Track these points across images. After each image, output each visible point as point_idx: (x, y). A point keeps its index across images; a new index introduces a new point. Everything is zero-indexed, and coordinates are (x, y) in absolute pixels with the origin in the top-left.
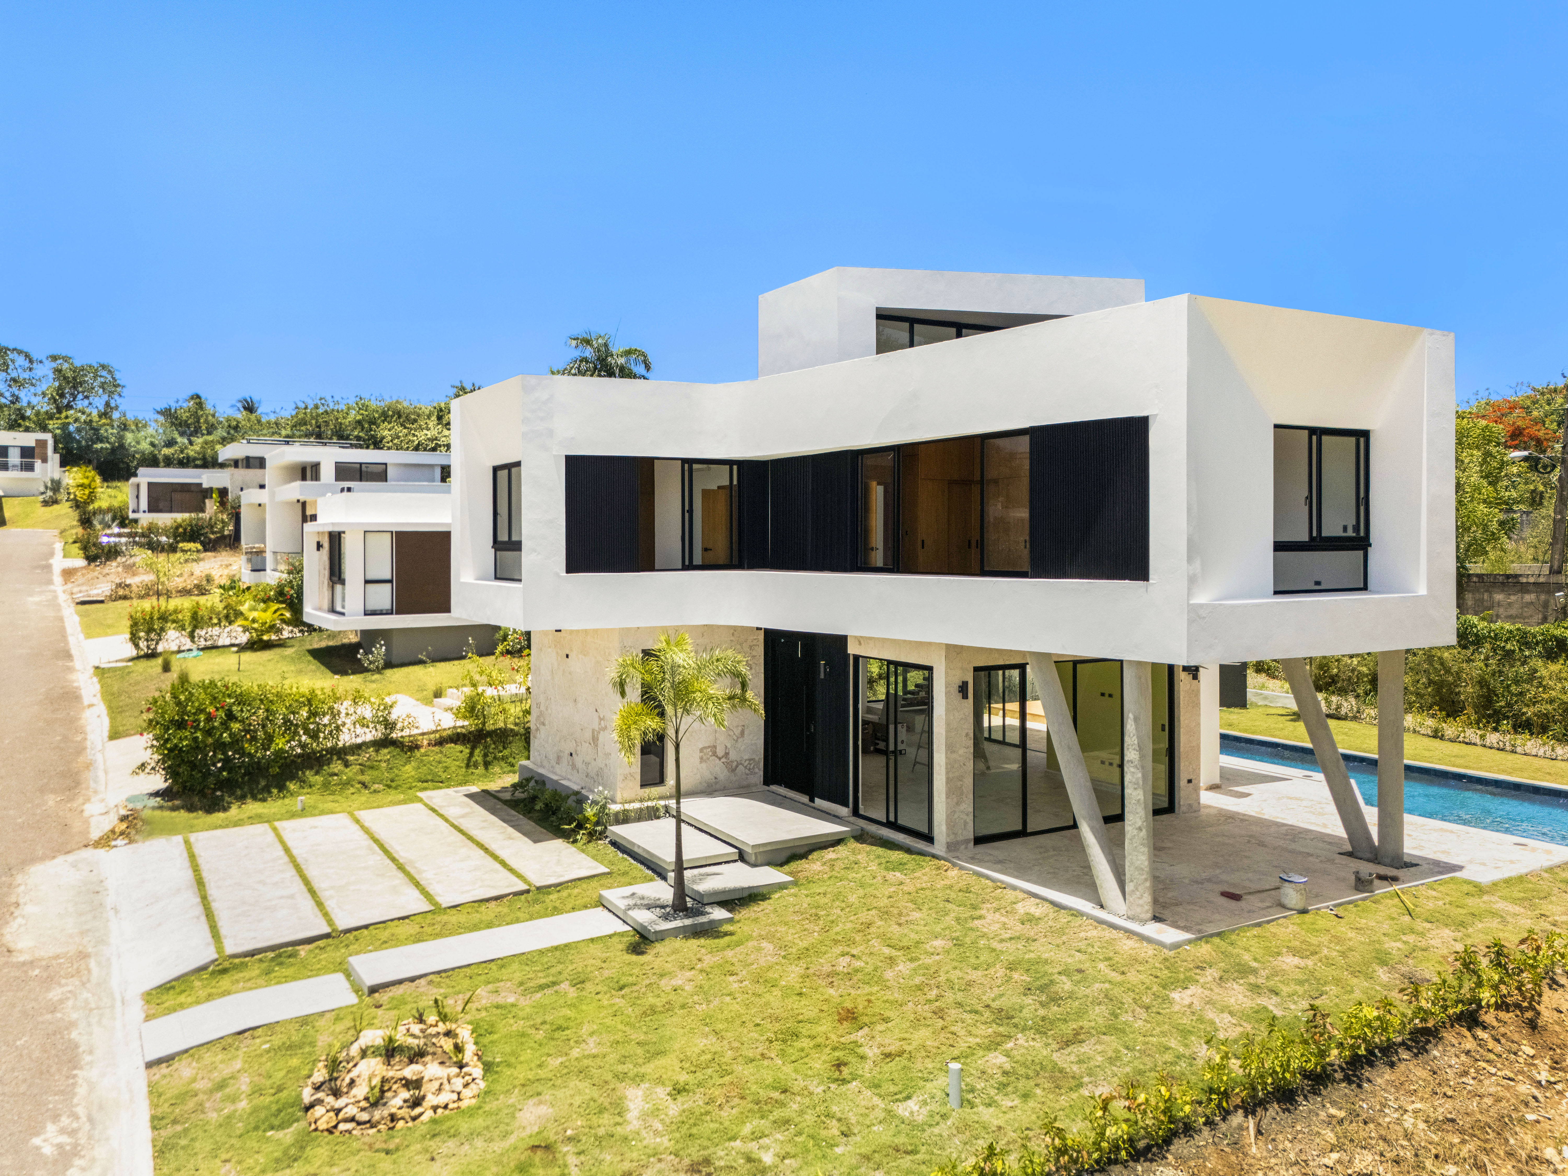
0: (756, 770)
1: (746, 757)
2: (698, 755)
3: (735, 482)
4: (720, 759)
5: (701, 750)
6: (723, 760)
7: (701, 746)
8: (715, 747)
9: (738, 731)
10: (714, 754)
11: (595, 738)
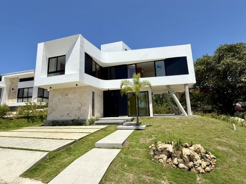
1: (102, 113)
9: (101, 108)
11: (79, 109)
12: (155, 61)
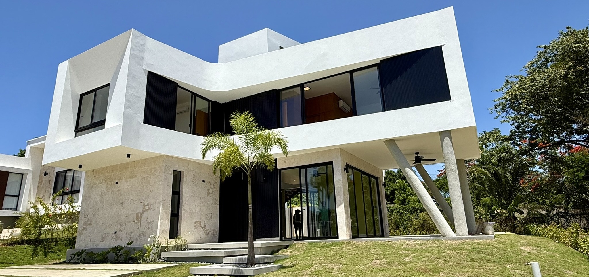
0: (216, 235)
1: (212, 229)
2: (194, 225)
3: (210, 111)
4: (202, 228)
5: (195, 223)
6: (204, 229)
7: (195, 221)
8: (201, 222)
9: (209, 216)
10: (200, 225)
11: (139, 218)
12: (351, 72)
